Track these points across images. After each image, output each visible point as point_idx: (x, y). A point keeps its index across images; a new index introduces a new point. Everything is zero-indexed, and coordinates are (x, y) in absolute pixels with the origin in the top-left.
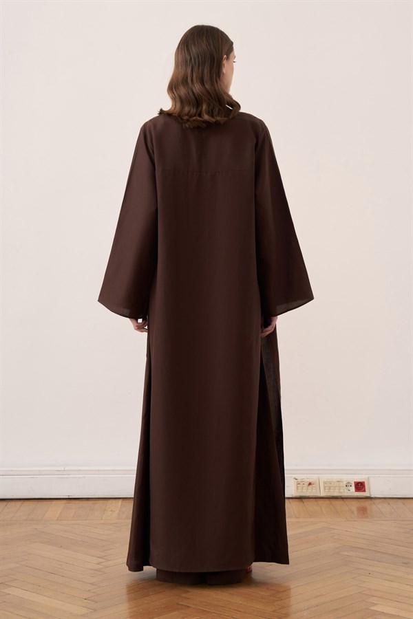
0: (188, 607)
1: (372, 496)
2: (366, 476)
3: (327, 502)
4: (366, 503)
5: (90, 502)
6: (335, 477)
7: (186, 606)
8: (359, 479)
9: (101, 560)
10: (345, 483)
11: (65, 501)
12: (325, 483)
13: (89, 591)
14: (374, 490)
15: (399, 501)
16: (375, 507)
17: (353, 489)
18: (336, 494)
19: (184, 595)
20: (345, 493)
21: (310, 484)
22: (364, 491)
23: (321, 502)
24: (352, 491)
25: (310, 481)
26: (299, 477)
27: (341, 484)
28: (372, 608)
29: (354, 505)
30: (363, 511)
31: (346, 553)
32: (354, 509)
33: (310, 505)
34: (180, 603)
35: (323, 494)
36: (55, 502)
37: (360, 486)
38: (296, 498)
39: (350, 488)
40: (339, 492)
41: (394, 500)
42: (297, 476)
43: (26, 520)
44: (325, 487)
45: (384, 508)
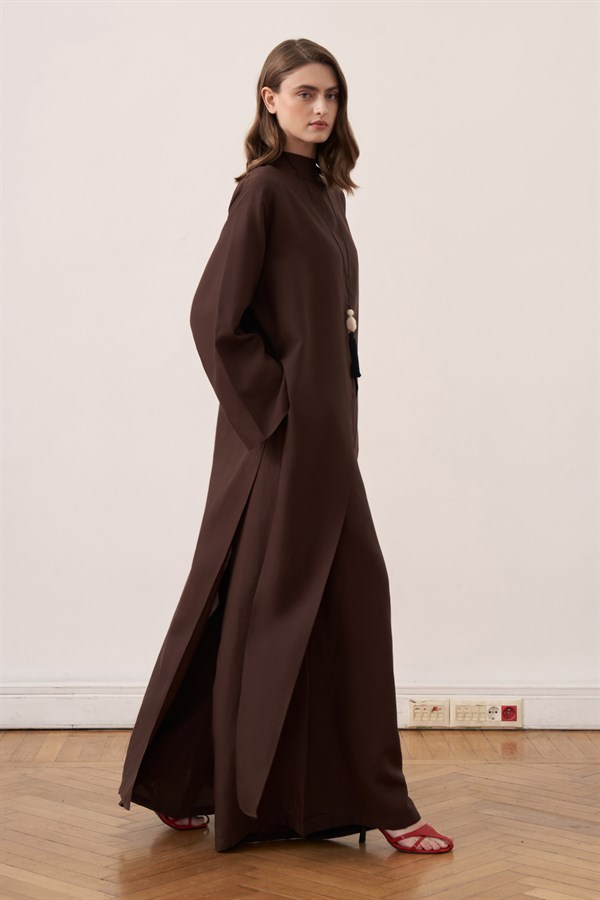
0: (256, 891)
1: (525, 727)
2: (520, 698)
3: (459, 735)
4: (516, 738)
5: (104, 735)
6: (474, 699)
7: (252, 890)
8: (508, 701)
9: (124, 821)
10: (488, 708)
11: (66, 734)
12: (458, 707)
13: (107, 867)
14: (528, 718)
15: (563, 734)
16: (527, 744)
17: (499, 716)
18: (473, 724)
19: (249, 874)
20: (487, 723)
21: (435, 709)
22: (515, 720)
23: (449, 736)
24: (497, 720)
25: (435, 704)
26: (419, 699)
27: (482, 710)
28: (528, 893)
29: (498, 741)
30: (511, 749)
31: (487, 812)
32: (498, 746)
33: (432, 740)
34: (244, 885)
35: (453, 724)
36: (51, 734)
37: (509, 712)
38: (411, 730)
39: (495, 715)
40: (479, 721)
41: (557, 733)
42: (414, 698)
43: (10, 761)
44: (457, 714)
45: (542, 744)
